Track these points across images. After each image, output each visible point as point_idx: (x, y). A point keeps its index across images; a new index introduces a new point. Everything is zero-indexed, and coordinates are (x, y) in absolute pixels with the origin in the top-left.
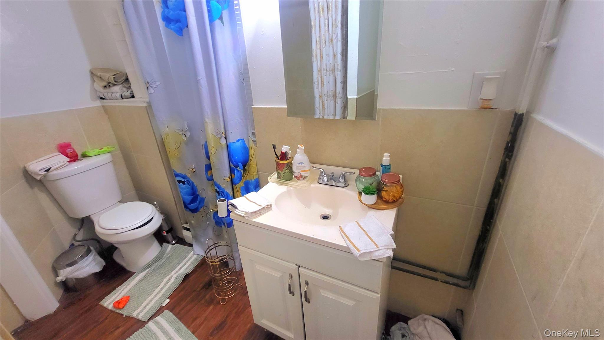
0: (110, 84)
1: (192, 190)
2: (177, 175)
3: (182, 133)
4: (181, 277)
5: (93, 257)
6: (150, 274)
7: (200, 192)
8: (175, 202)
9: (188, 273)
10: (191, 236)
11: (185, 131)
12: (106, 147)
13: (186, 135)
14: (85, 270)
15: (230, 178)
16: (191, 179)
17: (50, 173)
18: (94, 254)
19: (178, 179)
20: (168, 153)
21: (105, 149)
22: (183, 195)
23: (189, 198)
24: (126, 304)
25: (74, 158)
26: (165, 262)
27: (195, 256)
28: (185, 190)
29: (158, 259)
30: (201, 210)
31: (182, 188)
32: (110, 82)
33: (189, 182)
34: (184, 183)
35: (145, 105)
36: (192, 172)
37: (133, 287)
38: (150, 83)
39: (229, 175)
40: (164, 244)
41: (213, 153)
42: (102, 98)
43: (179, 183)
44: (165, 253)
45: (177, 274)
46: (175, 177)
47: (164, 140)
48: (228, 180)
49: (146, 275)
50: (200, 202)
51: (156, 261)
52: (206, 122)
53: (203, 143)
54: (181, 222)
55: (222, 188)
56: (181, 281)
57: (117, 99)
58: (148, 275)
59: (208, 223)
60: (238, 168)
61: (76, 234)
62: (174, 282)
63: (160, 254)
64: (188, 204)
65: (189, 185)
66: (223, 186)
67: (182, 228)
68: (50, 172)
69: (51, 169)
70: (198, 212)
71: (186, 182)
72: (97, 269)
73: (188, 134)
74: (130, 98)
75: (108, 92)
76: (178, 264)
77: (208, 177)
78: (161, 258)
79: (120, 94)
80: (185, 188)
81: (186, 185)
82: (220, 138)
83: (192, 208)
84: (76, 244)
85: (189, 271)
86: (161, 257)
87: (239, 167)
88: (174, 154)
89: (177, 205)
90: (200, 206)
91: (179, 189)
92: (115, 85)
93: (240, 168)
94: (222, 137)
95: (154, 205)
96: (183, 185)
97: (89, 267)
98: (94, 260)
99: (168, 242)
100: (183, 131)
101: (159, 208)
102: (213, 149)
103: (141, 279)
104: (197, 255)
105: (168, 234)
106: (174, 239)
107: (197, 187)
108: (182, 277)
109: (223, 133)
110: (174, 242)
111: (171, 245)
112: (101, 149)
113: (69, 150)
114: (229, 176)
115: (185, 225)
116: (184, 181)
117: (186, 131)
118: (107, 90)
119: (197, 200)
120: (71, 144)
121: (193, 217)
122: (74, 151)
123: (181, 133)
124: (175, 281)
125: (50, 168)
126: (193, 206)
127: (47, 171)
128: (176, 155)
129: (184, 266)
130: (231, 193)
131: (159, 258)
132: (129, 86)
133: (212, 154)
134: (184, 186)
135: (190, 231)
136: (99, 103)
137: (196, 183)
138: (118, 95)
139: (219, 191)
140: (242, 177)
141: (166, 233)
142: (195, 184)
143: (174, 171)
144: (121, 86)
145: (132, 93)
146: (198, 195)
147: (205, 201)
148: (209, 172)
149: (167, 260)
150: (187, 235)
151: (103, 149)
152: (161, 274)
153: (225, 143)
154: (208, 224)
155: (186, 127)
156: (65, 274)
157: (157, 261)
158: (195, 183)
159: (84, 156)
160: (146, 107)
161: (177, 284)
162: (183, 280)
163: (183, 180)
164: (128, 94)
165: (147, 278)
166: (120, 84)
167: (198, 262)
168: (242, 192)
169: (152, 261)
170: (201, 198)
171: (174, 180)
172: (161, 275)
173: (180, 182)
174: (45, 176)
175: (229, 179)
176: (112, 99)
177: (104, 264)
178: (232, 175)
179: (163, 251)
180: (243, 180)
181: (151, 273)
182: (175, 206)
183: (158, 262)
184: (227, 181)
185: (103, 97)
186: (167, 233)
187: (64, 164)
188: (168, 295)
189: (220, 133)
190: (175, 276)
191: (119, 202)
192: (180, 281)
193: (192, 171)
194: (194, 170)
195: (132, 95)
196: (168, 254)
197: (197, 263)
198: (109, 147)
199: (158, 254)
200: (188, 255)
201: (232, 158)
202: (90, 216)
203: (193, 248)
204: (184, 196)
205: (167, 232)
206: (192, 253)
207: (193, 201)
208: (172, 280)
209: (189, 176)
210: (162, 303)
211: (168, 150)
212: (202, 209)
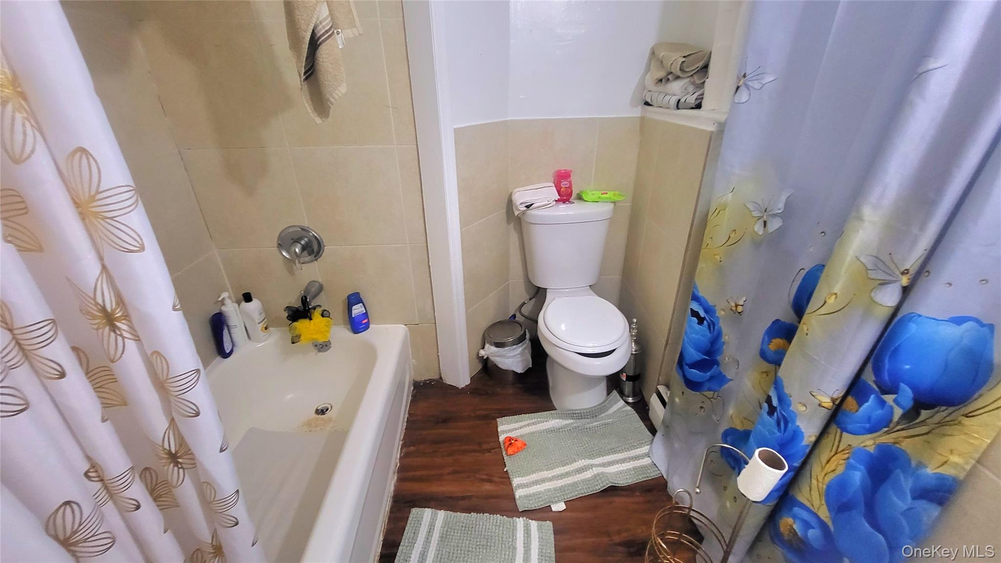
0: (670, 77)
1: (710, 345)
2: (695, 298)
3: (760, 215)
4: (602, 482)
5: (522, 350)
6: (567, 430)
7: (725, 360)
8: (667, 340)
9: (617, 485)
10: (662, 417)
11: (770, 213)
12: (612, 193)
13: (768, 225)
14: (507, 361)
15: (837, 402)
16: (721, 320)
17: (532, 212)
18: (525, 346)
19: (695, 306)
20: (704, 246)
21: (610, 195)
22: (686, 341)
23: (693, 355)
24: (517, 452)
25: (565, 197)
26: (596, 428)
27: (646, 461)
28: (696, 337)
29: (590, 415)
30: (704, 393)
31: (691, 327)
32: (672, 71)
33: (712, 325)
34: (701, 321)
35: (712, 128)
36: (731, 310)
37: (538, 431)
38: (750, 76)
39: (839, 394)
40: (615, 393)
41: (823, 311)
42: (647, 104)
43: (692, 316)
44: (607, 410)
45: (601, 470)
46: (692, 300)
47: (709, 217)
48: (823, 404)
49: (561, 428)
50: (712, 378)
51: (588, 415)
52: (860, 218)
53: (807, 264)
54: (659, 379)
55: (791, 408)
56: (600, 491)
57: (668, 108)
58: (565, 431)
59: (698, 490)
60: (889, 398)
61: (525, 303)
62: (589, 480)
63: (597, 408)
64: (687, 364)
65: (708, 331)
66: (797, 407)
67: (655, 390)
68: (530, 209)
69: (533, 206)
70: (698, 393)
71: (707, 321)
72: (519, 370)
73: (775, 225)
74: (692, 108)
75: (660, 93)
76: (614, 451)
77: (765, 347)
78: (596, 416)
79: (677, 98)
80: (698, 333)
81: (704, 328)
82: (884, 283)
83: (690, 377)
84: (519, 318)
85: (622, 482)
86: (597, 414)
87: (894, 396)
88: (715, 255)
89: (668, 346)
90: (707, 385)
91: (686, 325)
92: (678, 78)
93: (895, 401)
94: (895, 281)
95: (630, 323)
96: (698, 323)
97: (512, 360)
98: (522, 354)
99: (622, 394)
100: (765, 211)
101: (636, 331)
102: (831, 300)
103: (553, 429)
104: (653, 462)
105: (627, 382)
106: (634, 396)
107: (724, 347)
108: (605, 484)
109: (905, 272)
110: (630, 400)
111: (624, 402)
112: (604, 194)
113: (566, 182)
114: (835, 396)
115: (662, 389)
116: (705, 317)
117: (775, 215)
118: (661, 88)
119: (709, 372)
120: (572, 174)
121: (683, 393)
122: (570, 187)
123: (756, 214)
124: (591, 480)
125: (532, 204)
126: (695, 374)
127: (528, 207)
128: (718, 257)
129: (620, 465)
130: (810, 436)
131: (593, 414)
132: (703, 81)
133: (818, 312)
134: (697, 327)
135: (665, 408)
136: (637, 112)
137: (727, 337)
138: (673, 100)
139: (775, 408)
140: (887, 426)
141: (625, 378)
142: (725, 338)
143: (695, 287)
144: (687, 80)
145: (701, 98)
146: (714, 363)
147: (726, 386)
148: (777, 342)
149: (601, 427)
150: (657, 410)
151: (607, 193)
152: (581, 445)
153: (890, 305)
154: (697, 492)
155: (781, 205)
156: (490, 351)
157: (589, 417)
158: (726, 335)
159: (580, 198)
160: (712, 132)
161: (591, 489)
162: (604, 490)
163: (702, 314)
164: (692, 100)
165: (561, 434)
166: (688, 77)
167: (645, 477)
168: (852, 461)
169: (582, 412)
170: (720, 373)
171: (687, 304)
172: (580, 447)
173: (695, 314)
174: (524, 213)
175: (831, 404)
176: (661, 107)
177: (530, 366)
178: (850, 399)
179: (606, 406)
180: (880, 436)
181: (570, 430)
182: (664, 345)
183: (588, 420)
184: (820, 405)
185: (649, 100)
186: (626, 380)
187: (550, 202)
188: (570, 496)
189: (893, 267)
190: (596, 471)
191: (590, 286)
192: (599, 488)
193: (734, 308)
194: (740, 309)
195: (698, 101)
196: (609, 417)
197: (643, 478)
198: (617, 192)
199: (594, 407)
200: (637, 448)
201: (887, 361)
202: (546, 289)
203: (653, 440)
204: (687, 344)
205: (629, 378)
206: (645, 449)
207: (699, 365)
208: (588, 474)
209: (720, 313)
210: (553, 502)
211: (706, 240)
212: (709, 394)
